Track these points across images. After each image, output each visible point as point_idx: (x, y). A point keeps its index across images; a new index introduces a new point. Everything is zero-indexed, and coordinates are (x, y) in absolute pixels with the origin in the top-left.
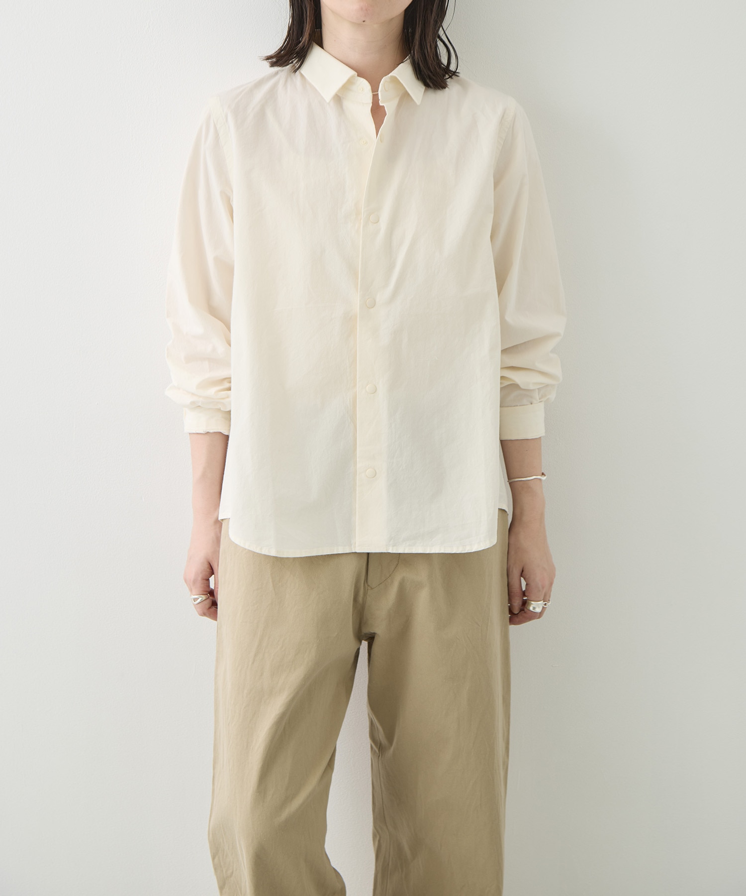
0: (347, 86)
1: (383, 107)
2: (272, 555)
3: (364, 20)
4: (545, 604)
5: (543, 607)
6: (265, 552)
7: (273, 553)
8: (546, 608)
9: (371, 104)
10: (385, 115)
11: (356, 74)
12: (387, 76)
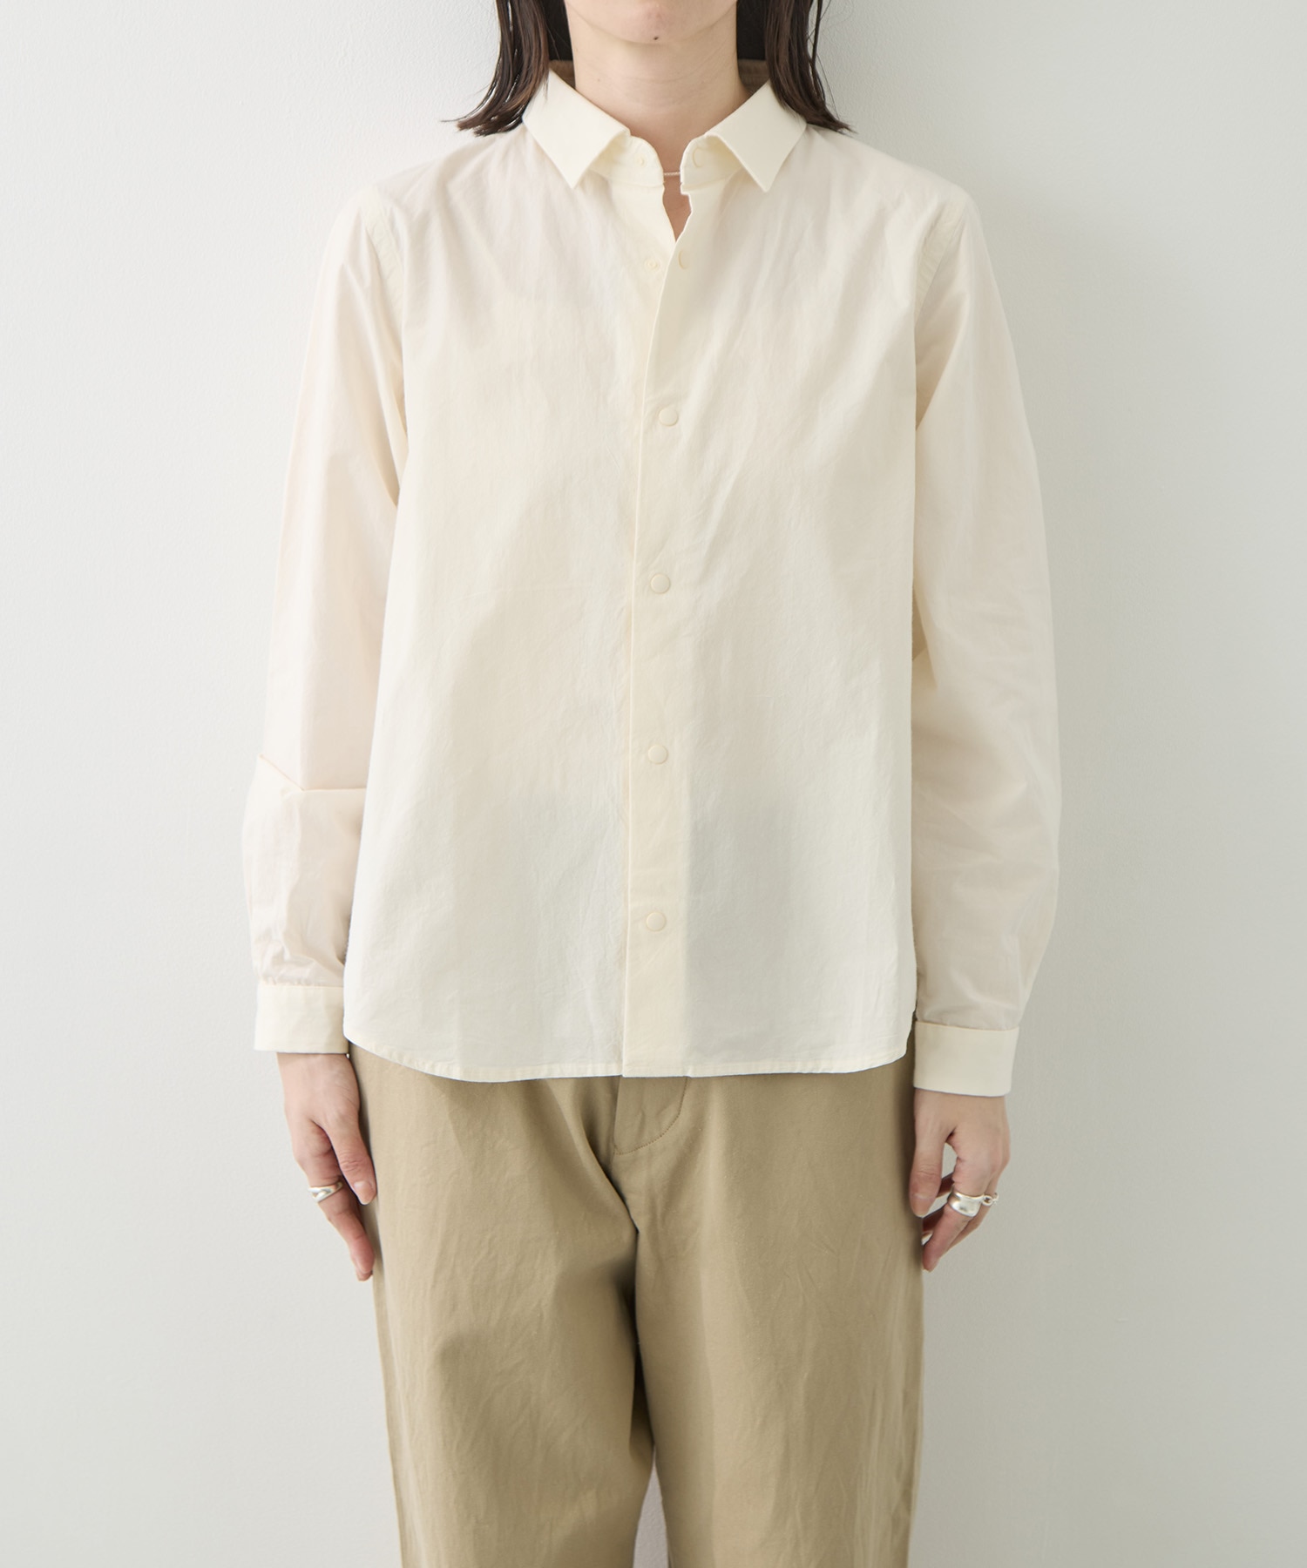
0: (611, 154)
1: (686, 198)
2: (453, 1078)
3: (656, 35)
4: (987, 1200)
5: (982, 1205)
6: (440, 1071)
7: (457, 1075)
8: (989, 1207)
9: (663, 189)
10: (689, 212)
11: (628, 131)
12: (700, 138)
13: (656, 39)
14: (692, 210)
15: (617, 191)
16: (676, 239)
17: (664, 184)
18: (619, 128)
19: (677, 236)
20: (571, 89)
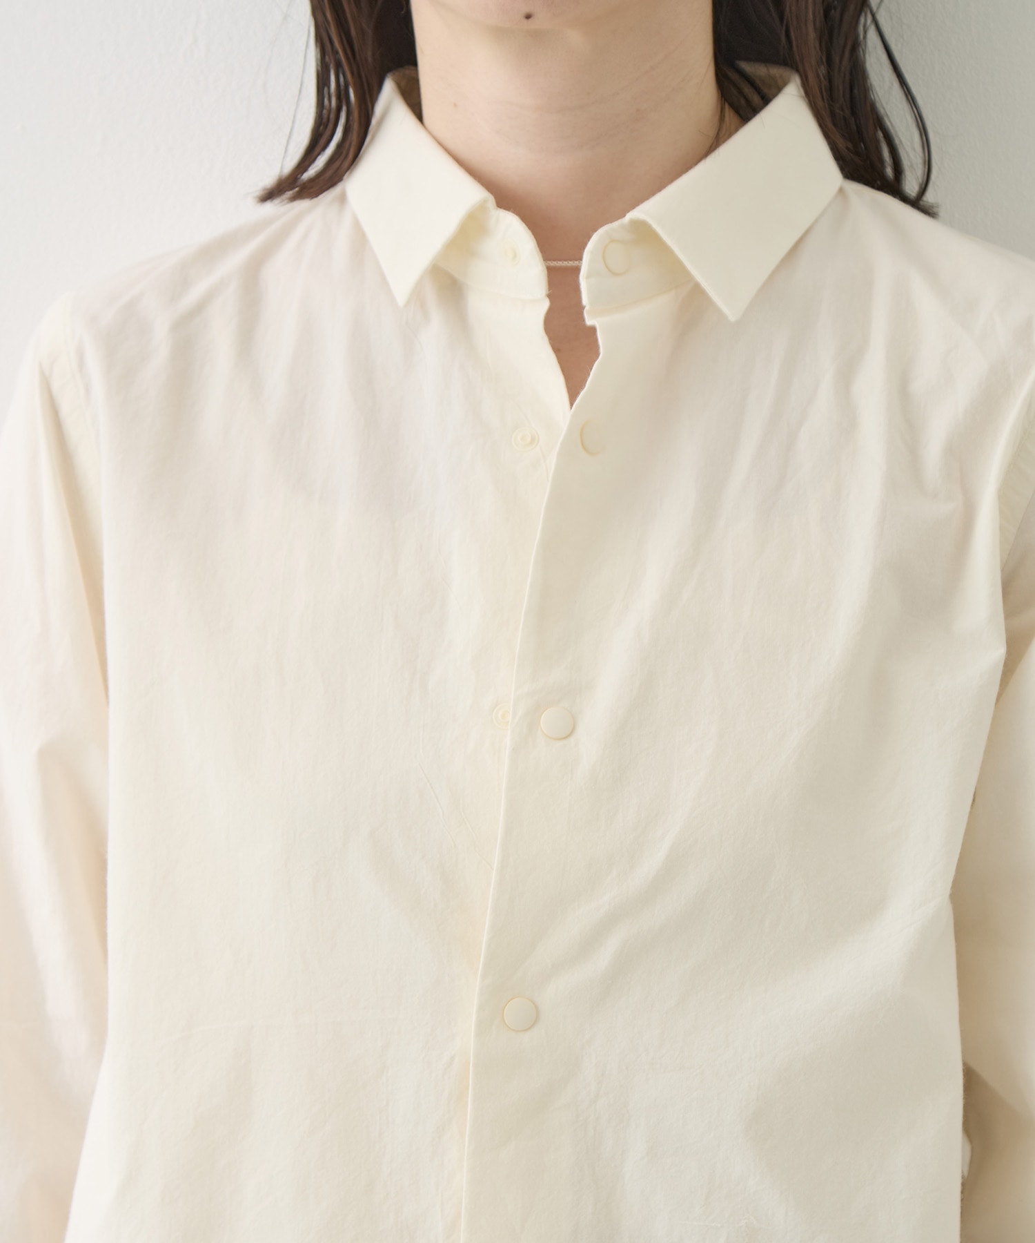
3: (528, 10)
9: (546, 305)
10: (598, 355)
11: (491, 200)
12: (616, 224)
13: (528, 17)
14: (601, 350)
15: (479, 303)
16: (572, 404)
17: (549, 296)
18: (475, 194)
19: (573, 392)
20: (421, 125)
